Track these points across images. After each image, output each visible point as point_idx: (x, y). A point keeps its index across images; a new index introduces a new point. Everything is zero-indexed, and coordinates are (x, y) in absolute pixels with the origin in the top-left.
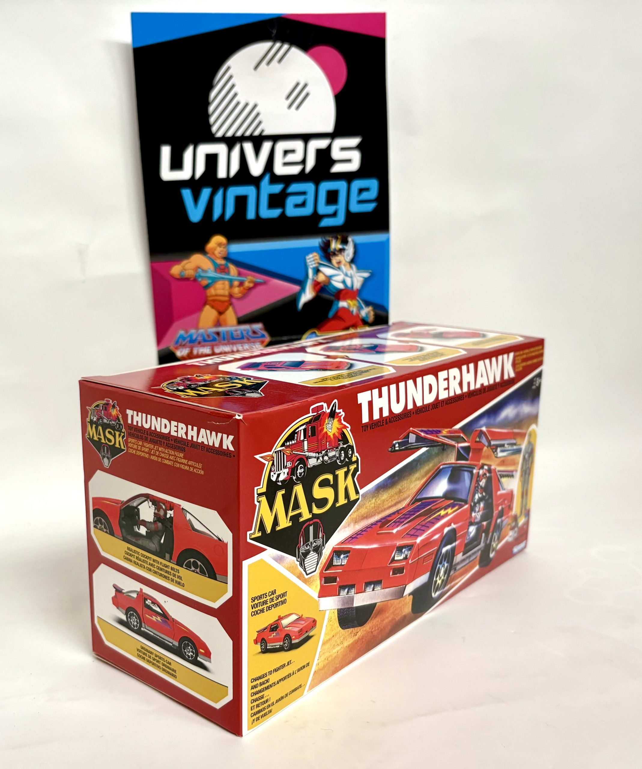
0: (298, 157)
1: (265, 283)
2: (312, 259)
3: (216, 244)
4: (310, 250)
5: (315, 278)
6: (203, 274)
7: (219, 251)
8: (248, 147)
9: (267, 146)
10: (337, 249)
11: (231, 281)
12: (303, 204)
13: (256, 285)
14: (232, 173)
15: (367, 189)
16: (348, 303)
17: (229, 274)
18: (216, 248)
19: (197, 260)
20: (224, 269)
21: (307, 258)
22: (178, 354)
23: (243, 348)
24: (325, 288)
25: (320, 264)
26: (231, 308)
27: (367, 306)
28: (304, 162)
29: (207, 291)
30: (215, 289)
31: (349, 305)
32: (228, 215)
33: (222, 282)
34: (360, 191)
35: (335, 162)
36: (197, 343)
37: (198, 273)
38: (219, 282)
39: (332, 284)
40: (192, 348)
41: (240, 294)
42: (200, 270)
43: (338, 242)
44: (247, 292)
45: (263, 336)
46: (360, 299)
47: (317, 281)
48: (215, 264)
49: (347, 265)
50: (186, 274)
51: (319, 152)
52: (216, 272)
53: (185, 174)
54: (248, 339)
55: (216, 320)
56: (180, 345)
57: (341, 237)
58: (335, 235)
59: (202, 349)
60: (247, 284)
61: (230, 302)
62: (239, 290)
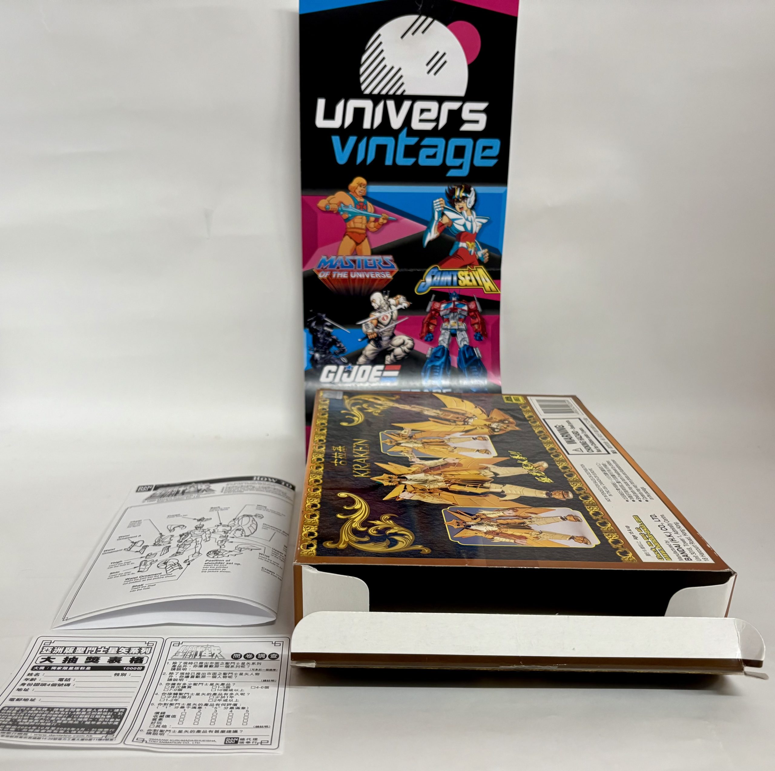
0: (432, 115)
1: (397, 221)
2: (438, 203)
3: (358, 184)
4: (437, 196)
5: (440, 220)
6: (344, 209)
7: (360, 191)
8: (391, 104)
9: (407, 105)
10: (461, 196)
11: (368, 217)
12: (434, 156)
13: (389, 222)
14: (376, 125)
15: (491, 147)
16: (467, 244)
17: (366, 210)
18: (357, 187)
19: (340, 196)
20: (363, 206)
21: (434, 202)
22: (320, 276)
23: (375, 276)
24: (448, 230)
25: (445, 208)
26: (366, 240)
27: (483, 248)
28: (437, 120)
29: (348, 223)
30: (354, 223)
31: (468, 245)
32: (369, 160)
33: (360, 217)
34: (485, 148)
35: (464, 122)
36: (336, 268)
37: (341, 207)
38: (358, 217)
39: (454, 226)
40: (332, 272)
41: (375, 229)
42: (342, 205)
43: (462, 191)
44: (381, 227)
45: (392, 267)
46: (478, 241)
47: (441, 223)
48: (355, 200)
49: (469, 211)
50: (331, 207)
51: (451, 112)
52: (356, 207)
53: (335, 124)
54: (380, 268)
55: (354, 250)
56: (322, 268)
57: (465, 186)
58: (460, 184)
59: (340, 273)
60: (381, 220)
61: (366, 235)
62: (374, 225)
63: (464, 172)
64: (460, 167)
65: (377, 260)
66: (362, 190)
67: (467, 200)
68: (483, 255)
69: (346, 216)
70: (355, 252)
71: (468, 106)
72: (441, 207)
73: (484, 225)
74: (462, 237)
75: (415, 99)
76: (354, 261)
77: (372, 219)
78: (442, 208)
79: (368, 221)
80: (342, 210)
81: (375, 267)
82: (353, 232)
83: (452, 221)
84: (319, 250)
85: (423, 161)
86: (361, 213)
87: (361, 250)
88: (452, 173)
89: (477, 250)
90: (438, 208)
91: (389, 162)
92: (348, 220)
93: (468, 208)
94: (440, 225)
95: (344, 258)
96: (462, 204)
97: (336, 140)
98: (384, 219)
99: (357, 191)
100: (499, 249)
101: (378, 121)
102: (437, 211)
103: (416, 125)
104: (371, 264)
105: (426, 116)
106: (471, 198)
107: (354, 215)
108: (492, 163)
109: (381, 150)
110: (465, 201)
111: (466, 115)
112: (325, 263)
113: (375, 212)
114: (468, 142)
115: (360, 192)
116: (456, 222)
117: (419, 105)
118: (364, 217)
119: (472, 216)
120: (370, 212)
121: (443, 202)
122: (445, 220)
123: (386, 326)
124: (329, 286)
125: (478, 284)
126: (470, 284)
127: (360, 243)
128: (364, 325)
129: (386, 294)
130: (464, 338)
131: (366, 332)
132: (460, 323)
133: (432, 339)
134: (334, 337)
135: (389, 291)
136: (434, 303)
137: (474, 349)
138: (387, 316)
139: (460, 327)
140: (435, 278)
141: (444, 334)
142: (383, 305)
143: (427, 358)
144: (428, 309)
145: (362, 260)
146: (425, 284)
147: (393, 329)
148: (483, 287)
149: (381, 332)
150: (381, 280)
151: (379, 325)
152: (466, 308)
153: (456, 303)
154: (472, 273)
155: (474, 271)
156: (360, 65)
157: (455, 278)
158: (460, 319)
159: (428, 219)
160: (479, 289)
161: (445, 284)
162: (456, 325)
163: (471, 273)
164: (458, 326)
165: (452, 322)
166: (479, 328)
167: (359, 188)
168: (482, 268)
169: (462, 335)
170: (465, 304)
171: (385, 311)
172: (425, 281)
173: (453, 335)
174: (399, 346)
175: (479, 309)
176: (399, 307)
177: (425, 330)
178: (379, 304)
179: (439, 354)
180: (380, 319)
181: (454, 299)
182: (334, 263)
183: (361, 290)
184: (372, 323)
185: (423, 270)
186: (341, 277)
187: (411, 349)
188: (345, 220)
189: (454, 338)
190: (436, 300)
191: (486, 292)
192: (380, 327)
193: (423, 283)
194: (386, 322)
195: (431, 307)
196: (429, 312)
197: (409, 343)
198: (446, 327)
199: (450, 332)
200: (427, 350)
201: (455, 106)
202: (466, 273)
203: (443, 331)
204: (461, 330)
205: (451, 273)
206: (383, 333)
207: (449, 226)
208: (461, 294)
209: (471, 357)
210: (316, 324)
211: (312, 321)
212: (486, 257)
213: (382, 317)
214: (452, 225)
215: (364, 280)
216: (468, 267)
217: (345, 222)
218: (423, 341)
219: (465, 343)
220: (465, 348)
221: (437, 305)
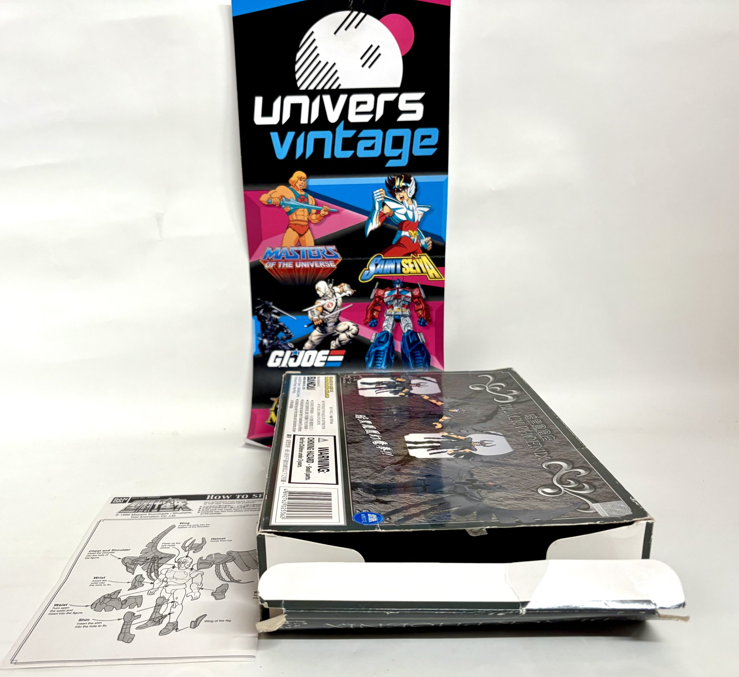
2: (379, 194)
3: (298, 177)
6: (286, 203)
11: (309, 210)
14: (313, 120)
15: (429, 137)
16: (409, 232)
17: (308, 203)
18: (297, 181)
19: (281, 190)
20: (304, 199)
21: (374, 192)
22: (266, 266)
23: (319, 265)
24: (390, 219)
25: (385, 198)
26: (309, 232)
27: (426, 236)
28: (374, 112)
29: (290, 216)
30: (296, 215)
31: (410, 234)
32: (308, 154)
33: (303, 209)
34: (423, 138)
35: (402, 112)
36: (281, 258)
37: (283, 201)
38: (299, 210)
39: (395, 215)
40: (277, 263)
41: (317, 220)
42: (284, 198)
43: (402, 181)
44: (323, 218)
45: (336, 256)
46: (421, 230)
47: (382, 213)
48: (296, 193)
49: (410, 200)
50: (273, 201)
51: (387, 104)
52: (297, 200)
53: (273, 120)
54: (324, 258)
55: (298, 240)
56: (268, 259)
57: (404, 176)
58: (400, 174)
59: (286, 263)
60: (322, 212)
61: (308, 227)
62: (316, 216)
63: (404, 162)
64: (399, 157)
65: (321, 250)
66: (302, 184)
67: (407, 189)
68: (426, 243)
69: (287, 209)
70: (298, 244)
71: (405, 97)
72: (381, 197)
73: (425, 214)
74: (404, 226)
75: (350, 92)
76: (299, 252)
77: (314, 211)
78: (383, 199)
79: (310, 213)
80: (284, 203)
81: (319, 257)
82: (295, 225)
83: (394, 210)
84: (264, 242)
85: (361, 153)
86: (303, 206)
87: (304, 241)
88: (391, 164)
89: (420, 238)
90: (379, 198)
91: (327, 155)
92: (290, 213)
93: (409, 197)
94: (382, 215)
95: (289, 249)
96: (402, 194)
97: (275, 136)
98: (325, 211)
99: (298, 185)
100: (443, 237)
101: (315, 115)
102: (378, 201)
103: (353, 118)
104: (314, 254)
105: (362, 108)
106: (412, 187)
107: (296, 208)
108: (431, 152)
109: (319, 144)
110: (406, 190)
111: (402, 106)
112: (271, 254)
113: (316, 204)
114: (406, 133)
115: (300, 185)
116: (397, 211)
117: (355, 98)
118: (306, 210)
119: (413, 205)
120: (312, 205)
121: (383, 192)
122: (386, 210)
123: (331, 313)
124: (275, 275)
125: (422, 272)
126: (414, 271)
127: (304, 234)
128: (309, 312)
129: (330, 282)
130: (408, 324)
131: (312, 318)
132: (404, 309)
133: (376, 325)
134: (281, 324)
135: (333, 280)
136: (378, 290)
137: (418, 334)
138: (332, 304)
139: (404, 313)
140: (378, 267)
141: (388, 320)
142: (328, 293)
143: (371, 343)
144: (372, 296)
145: (306, 251)
146: (369, 272)
147: (337, 315)
148: (427, 275)
149: (327, 318)
150: (325, 269)
151: (324, 311)
152: (409, 295)
153: (400, 290)
154: (416, 261)
155: (418, 258)
156: (295, 63)
157: (399, 266)
158: (404, 306)
159: (369, 209)
160: (423, 276)
161: (389, 272)
162: (400, 311)
163: (414, 261)
164: (402, 312)
165: (396, 308)
166: (423, 313)
167: (299, 181)
168: (425, 255)
169: (406, 320)
170: (409, 291)
171: (330, 298)
172: (369, 270)
173: (397, 321)
174: (344, 332)
175: (423, 295)
176: (344, 294)
177: (369, 317)
178: (324, 292)
179: (383, 339)
180: (325, 307)
181: (397, 286)
182: (279, 254)
183: (306, 278)
184: (317, 310)
185: (366, 259)
186: (287, 267)
187: (356, 334)
188: (286, 213)
189: (398, 323)
190: (380, 287)
191: (429, 279)
192: (325, 313)
193: (367, 272)
194: (331, 309)
195: (375, 294)
196: (373, 299)
197: (354, 329)
198: (390, 313)
199: (394, 318)
200: (371, 336)
201: (391, 97)
202: (409, 261)
203: (387, 317)
204: (405, 316)
205: (394, 261)
206: (328, 320)
207: (391, 215)
208: (405, 281)
209: (414, 342)
210: (264, 312)
211: (259, 310)
212: (429, 245)
213: (327, 304)
214: (394, 215)
215: (309, 270)
216: (412, 255)
217: (288, 215)
218: (367, 327)
219: (409, 328)
220: (409, 333)
221: (381, 292)
